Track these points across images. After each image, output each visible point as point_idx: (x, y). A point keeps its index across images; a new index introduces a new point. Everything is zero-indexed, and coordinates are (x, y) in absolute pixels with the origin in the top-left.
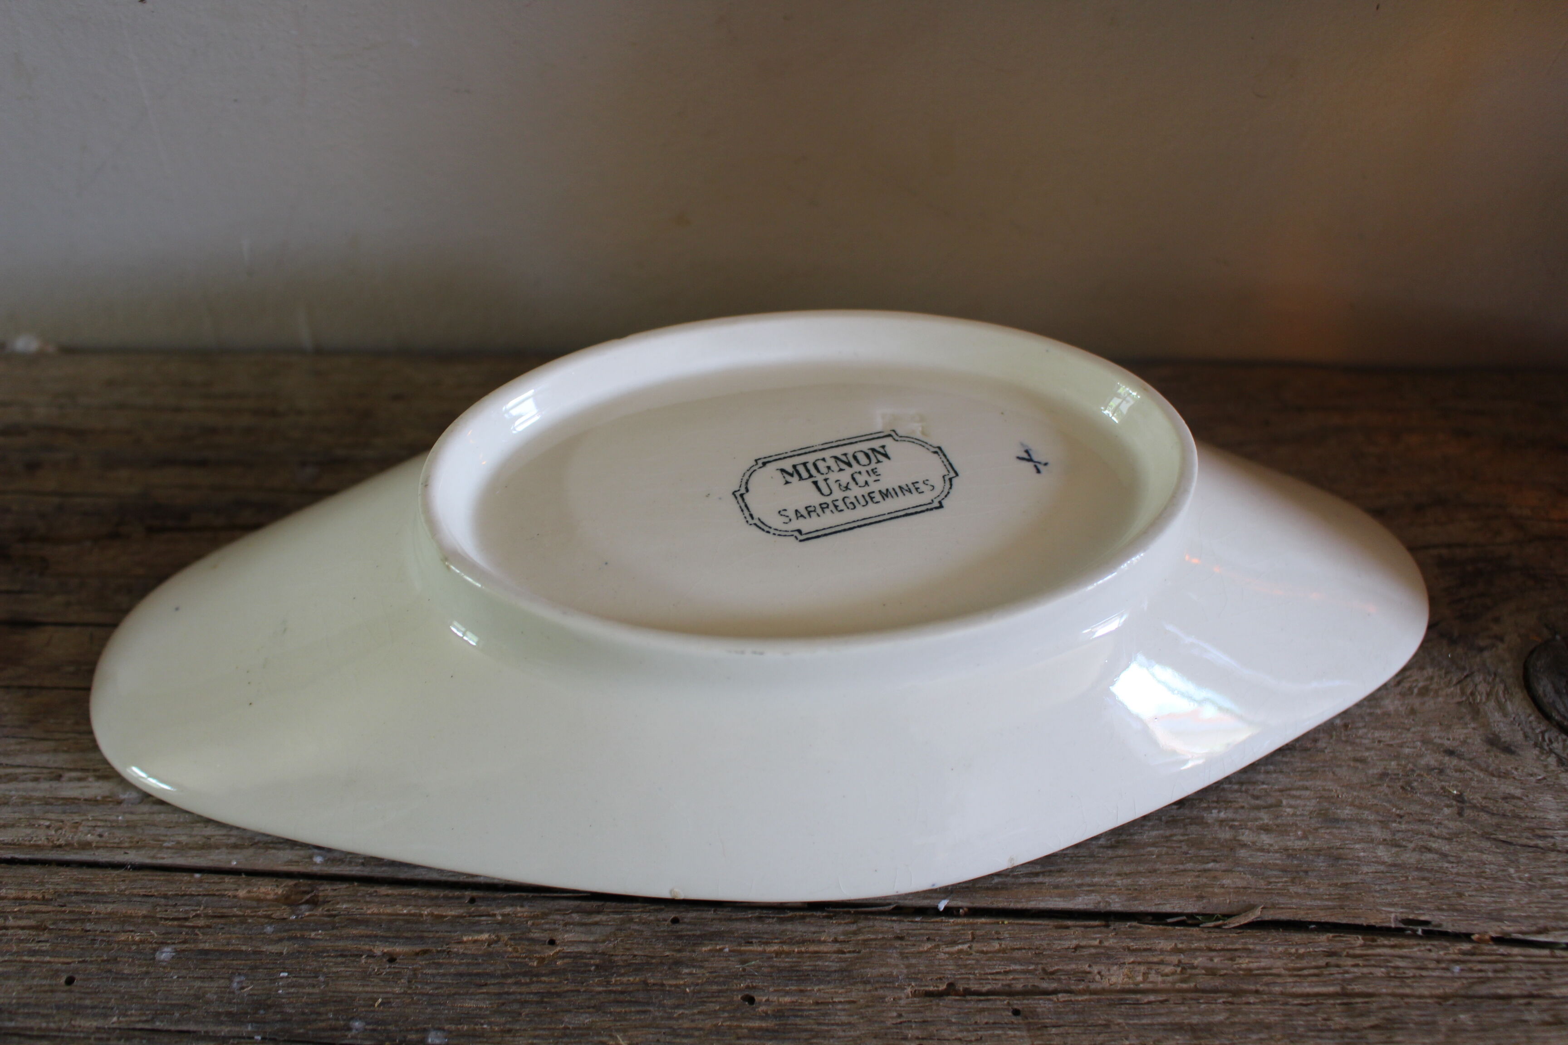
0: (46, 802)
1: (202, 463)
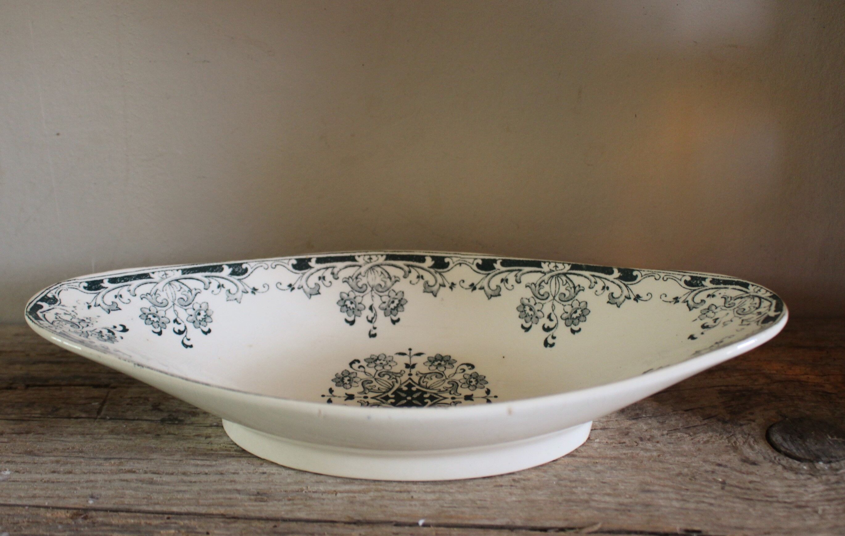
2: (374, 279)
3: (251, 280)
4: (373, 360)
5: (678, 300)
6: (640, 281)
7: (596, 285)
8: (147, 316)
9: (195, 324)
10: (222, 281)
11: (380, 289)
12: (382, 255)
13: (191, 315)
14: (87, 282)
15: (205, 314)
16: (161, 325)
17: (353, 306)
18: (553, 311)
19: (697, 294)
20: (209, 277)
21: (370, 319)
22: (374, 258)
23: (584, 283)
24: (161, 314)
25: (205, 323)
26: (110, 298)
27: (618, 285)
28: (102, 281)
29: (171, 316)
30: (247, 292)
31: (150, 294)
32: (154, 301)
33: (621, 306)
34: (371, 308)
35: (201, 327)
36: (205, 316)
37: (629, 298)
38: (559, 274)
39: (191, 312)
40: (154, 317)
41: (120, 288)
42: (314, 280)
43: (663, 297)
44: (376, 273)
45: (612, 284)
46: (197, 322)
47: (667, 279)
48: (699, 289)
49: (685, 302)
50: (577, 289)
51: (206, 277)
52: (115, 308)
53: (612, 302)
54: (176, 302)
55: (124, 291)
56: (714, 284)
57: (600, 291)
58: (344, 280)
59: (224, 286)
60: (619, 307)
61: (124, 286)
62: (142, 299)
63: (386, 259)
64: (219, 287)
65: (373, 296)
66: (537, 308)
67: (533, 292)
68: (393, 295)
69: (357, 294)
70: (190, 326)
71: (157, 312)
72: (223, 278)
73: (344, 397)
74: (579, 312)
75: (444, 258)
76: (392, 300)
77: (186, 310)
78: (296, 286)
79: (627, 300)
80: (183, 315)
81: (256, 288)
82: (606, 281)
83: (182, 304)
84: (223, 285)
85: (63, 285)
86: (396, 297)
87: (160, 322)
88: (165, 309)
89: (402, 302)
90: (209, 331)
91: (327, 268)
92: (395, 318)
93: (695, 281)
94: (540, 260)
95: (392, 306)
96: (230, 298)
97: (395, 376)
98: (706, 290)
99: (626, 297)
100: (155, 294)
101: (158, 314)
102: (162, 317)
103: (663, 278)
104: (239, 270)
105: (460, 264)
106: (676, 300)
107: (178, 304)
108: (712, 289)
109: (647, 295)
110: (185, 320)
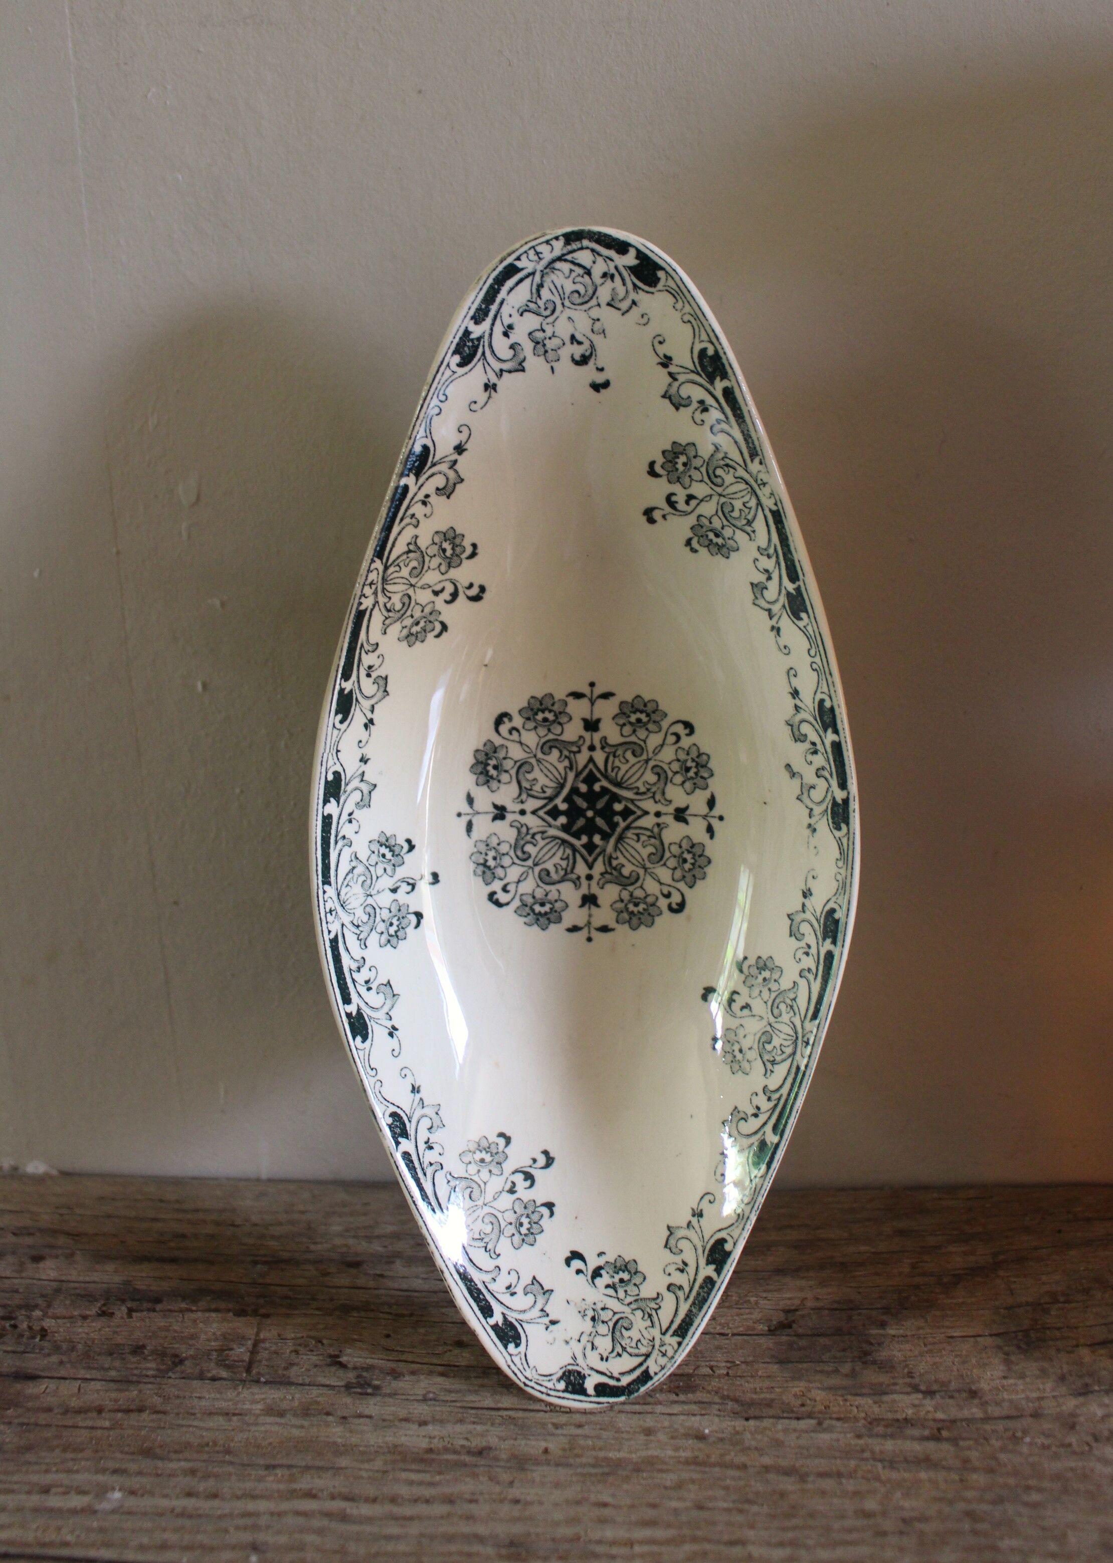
0: (36, 1510)
1: (173, 1260)
2: (355, 895)
3: (405, 1101)
4: (486, 871)
5: (491, 384)
6: (433, 441)
7: (416, 516)
8: (526, 1235)
9: (501, 1160)
10: (422, 1146)
11: (369, 881)
12: (324, 892)
13: (490, 1171)
14: (506, 1347)
15: (478, 1152)
16: (531, 1209)
17: (395, 922)
18: (430, 587)
19: (493, 352)
20: (423, 1169)
21: (409, 888)
22: (329, 905)
23: (408, 534)
24: (511, 1217)
25: (493, 1146)
26: (521, 1302)
27: (427, 479)
28: (495, 1327)
29: (506, 1200)
30: (421, 1099)
31: (486, 1248)
32: (494, 1236)
33: (462, 477)
34: (394, 891)
35: (501, 1149)
36: (481, 1151)
37: (455, 462)
38: (383, 578)
39: (485, 1174)
40: (521, 1224)
41: (495, 1294)
42: (373, 998)
43: (473, 407)
44: (348, 896)
45: (423, 489)
46: (498, 1158)
47: (444, 394)
48: (484, 346)
49: (501, 375)
50: (413, 547)
51: (425, 1174)
52: (537, 1285)
53: (450, 491)
54: (480, 1203)
55: (498, 1287)
56: (484, 320)
57: (427, 510)
58: (363, 947)
59: (426, 1139)
60: (462, 480)
61: (489, 1291)
62: (499, 1255)
63: (329, 884)
64: (431, 1148)
65: (379, 892)
66: (417, 614)
67: (395, 622)
68: (374, 859)
69: (378, 919)
70: (508, 1167)
71: (511, 1224)
72: (417, 1147)
73: (589, 908)
74: (446, 545)
75: (327, 782)
76: (381, 858)
77: (485, 1183)
78: (389, 1024)
79: (456, 467)
80: (496, 1184)
81: (410, 1088)
82: (416, 499)
83: (479, 1193)
84: (426, 1143)
85: (526, 1378)
86: (376, 852)
87: (526, 1212)
88: (499, 1215)
89: (383, 840)
90: (501, 1135)
91: (354, 981)
92: (406, 847)
93: (466, 349)
94: (354, 612)
95: (389, 855)
96: (439, 1123)
97: (524, 836)
98: (491, 335)
99: (451, 468)
100: (482, 1239)
101: (513, 1221)
102: (515, 1212)
103: (441, 401)
104: (397, 1126)
105: (338, 751)
106: (489, 387)
107: (482, 1199)
108: (493, 324)
109: (460, 432)
110: (503, 1178)
